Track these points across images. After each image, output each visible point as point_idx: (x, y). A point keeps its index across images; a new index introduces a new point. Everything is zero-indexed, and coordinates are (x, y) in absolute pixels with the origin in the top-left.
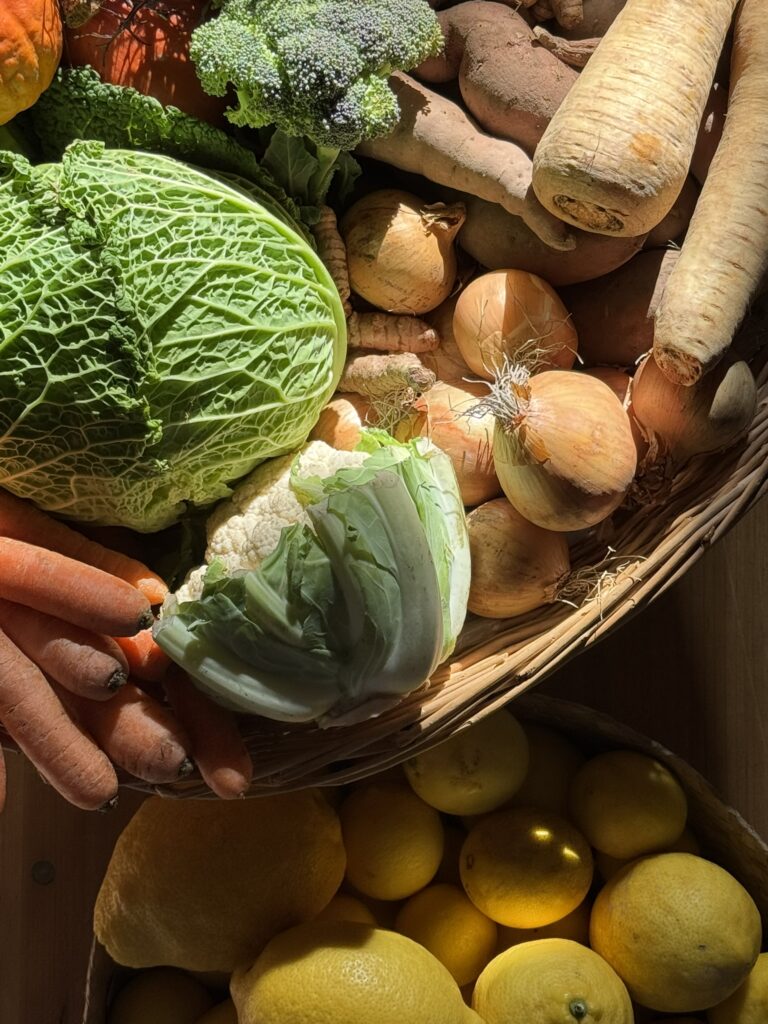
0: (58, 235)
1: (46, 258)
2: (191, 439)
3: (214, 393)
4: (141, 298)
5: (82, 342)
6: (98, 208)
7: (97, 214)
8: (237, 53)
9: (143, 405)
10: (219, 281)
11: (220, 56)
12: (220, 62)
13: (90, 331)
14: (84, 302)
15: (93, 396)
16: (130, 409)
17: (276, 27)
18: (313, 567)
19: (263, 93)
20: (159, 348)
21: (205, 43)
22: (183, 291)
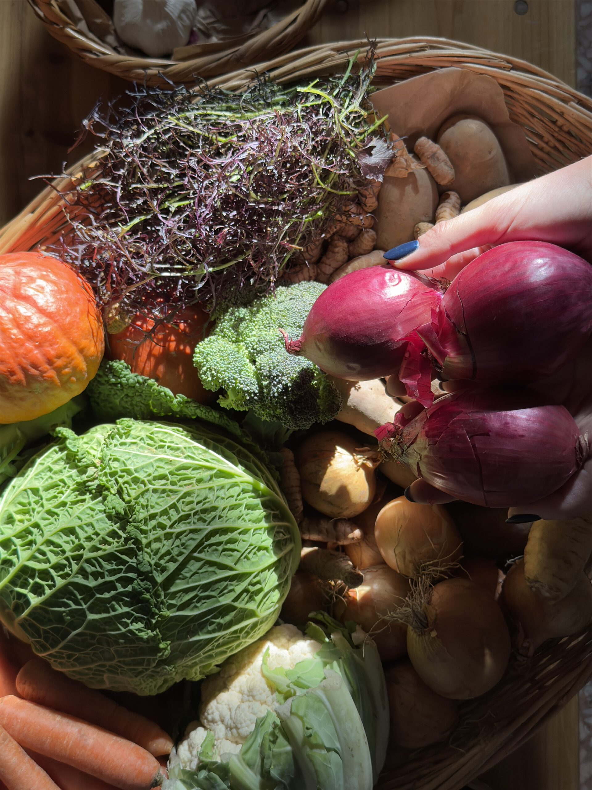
0: (97, 503)
1: (88, 525)
2: (191, 650)
3: (208, 620)
4: (156, 558)
5: (113, 593)
6: (126, 488)
7: (125, 492)
8: (228, 368)
9: (157, 635)
10: (213, 540)
11: (215, 370)
12: (215, 374)
13: (118, 585)
14: (114, 563)
15: (119, 629)
16: (147, 638)
17: (255, 347)
18: (280, 754)
19: (246, 396)
20: (169, 593)
21: (205, 358)
22: (187, 552)
